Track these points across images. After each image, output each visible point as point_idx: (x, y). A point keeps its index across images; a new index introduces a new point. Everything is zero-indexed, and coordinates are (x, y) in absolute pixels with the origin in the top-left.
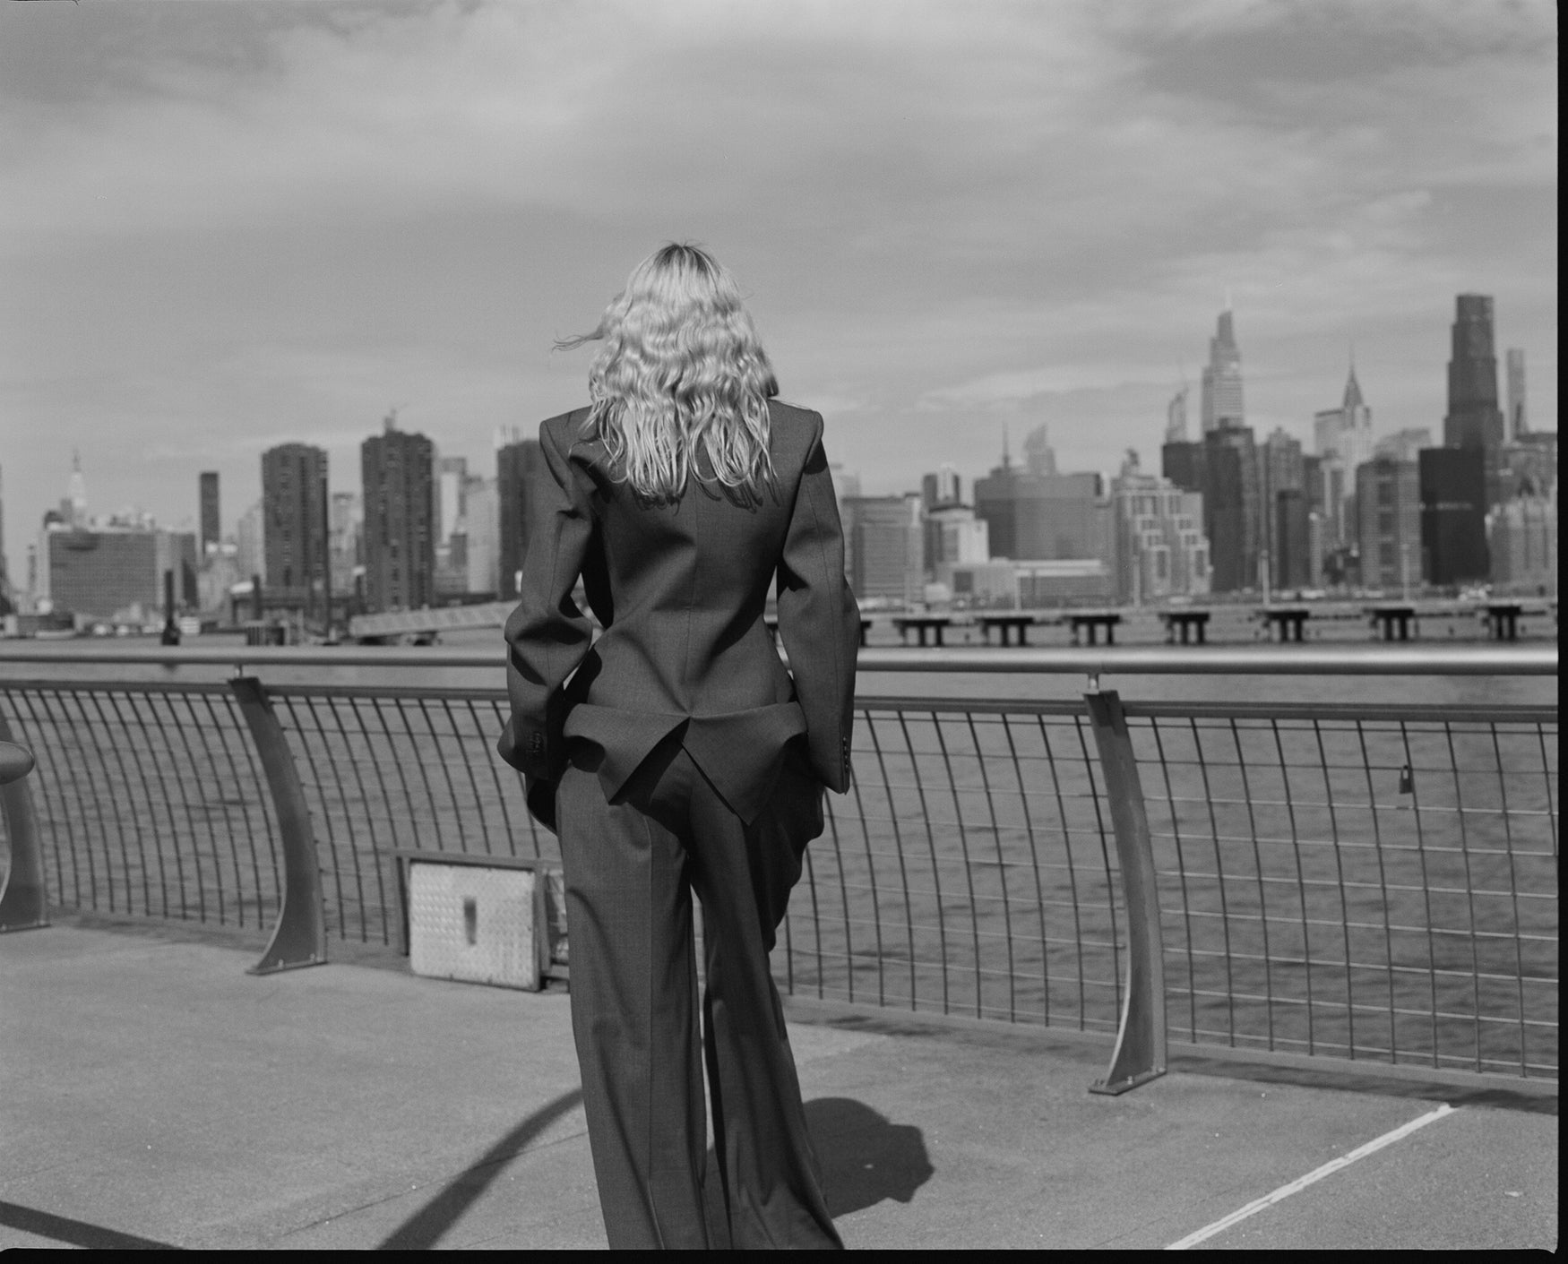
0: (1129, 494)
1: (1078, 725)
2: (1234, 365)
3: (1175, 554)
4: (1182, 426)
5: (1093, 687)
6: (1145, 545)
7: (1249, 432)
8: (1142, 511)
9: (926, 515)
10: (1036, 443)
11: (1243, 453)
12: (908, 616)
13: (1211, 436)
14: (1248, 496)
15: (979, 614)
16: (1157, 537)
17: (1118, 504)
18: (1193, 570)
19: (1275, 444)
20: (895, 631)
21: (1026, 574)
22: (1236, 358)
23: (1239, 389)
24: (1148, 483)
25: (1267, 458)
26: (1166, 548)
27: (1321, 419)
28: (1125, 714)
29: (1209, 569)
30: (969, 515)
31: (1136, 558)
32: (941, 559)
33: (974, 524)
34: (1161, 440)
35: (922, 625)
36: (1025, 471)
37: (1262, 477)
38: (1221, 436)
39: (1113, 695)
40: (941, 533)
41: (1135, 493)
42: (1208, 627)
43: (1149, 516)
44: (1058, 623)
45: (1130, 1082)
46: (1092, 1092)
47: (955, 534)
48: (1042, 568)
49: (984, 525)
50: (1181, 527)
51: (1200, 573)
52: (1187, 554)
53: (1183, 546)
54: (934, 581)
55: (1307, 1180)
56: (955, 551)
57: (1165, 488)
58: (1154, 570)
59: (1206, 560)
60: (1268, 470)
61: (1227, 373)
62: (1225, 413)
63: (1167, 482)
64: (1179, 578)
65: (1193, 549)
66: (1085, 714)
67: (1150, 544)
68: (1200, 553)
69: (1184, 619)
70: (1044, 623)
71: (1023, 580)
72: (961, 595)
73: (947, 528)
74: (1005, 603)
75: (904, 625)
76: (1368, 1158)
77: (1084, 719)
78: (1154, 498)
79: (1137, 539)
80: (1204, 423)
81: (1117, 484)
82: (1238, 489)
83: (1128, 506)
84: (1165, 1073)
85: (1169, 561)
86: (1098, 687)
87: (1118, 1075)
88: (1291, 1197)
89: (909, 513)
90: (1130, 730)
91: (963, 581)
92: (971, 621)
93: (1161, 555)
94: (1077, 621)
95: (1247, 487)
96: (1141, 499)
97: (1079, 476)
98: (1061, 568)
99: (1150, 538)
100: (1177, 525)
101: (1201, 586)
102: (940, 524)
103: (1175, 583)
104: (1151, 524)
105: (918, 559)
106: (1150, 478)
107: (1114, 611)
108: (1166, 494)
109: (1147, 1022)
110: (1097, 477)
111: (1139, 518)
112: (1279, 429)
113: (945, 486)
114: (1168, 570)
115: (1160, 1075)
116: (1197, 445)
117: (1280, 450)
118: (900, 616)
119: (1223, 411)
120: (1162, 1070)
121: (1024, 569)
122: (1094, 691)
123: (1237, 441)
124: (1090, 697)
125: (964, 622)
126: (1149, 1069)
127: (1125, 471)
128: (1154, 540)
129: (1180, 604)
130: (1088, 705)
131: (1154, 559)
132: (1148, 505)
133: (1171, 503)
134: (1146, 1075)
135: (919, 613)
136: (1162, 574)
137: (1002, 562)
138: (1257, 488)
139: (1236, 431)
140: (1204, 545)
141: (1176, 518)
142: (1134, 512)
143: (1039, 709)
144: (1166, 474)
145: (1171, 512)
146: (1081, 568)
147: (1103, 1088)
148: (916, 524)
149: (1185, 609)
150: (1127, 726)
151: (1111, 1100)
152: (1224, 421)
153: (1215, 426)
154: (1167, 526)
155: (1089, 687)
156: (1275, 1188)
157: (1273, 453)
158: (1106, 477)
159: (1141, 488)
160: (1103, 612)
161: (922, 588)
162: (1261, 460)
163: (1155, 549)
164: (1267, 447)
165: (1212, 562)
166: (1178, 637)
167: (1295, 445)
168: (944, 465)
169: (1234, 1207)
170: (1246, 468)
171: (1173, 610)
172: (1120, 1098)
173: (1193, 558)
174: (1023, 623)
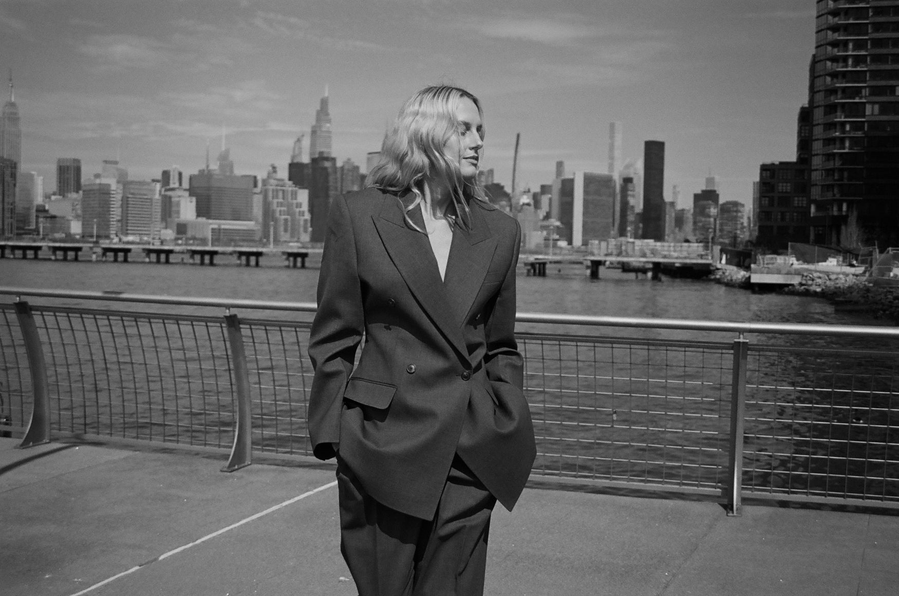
0: (271, 188)
1: (222, 327)
2: (328, 125)
3: (293, 220)
4: (300, 153)
5: (227, 313)
6: (277, 215)
7: (334, 160)
8: (277, 197)
9: (163, 193)
10: (224, 158)
11: (330, 170)
12: (151, 247)
13: (314, 161)
14: (332, 193)
15: (189, 248)
16: (284, 211)
17: (265, 193)
18: (302, 229)
19: (346, 167)
20: (144, 254)
21: (216, 226)
22: (329, 121)
23: (330, 137)
24: (281, 183)
25: (342, 175)
26: (289, 217)
27: (370, 156)
28: (240, 324)
29: (310, 229)
30: (187, 194)
31: (272, 223)
32: (170, 216)
33: (189, 199)
34: (289, 161)
35: (158, 252)
36: (217, 172)
37: (339, 185)
38: (319, 161)
39: (235, 316)
40: (170, 202)
41: (274, 187)
42: (307, 259)
43: (281, 200)
44: (231, 254)
45: (236, 467)
46: (221, 471)
47: (178, 204)
48: (224, 224)
49: (194, 199)
50: (297, 207)
51: (305, 231)
52: (299, 220)
53: (297, 217)
54: (166, 228)
55: (296, 499)
56: (178, 212)
57: (289, 186)
58: (282, 228)
59: (309, 224)
60: (342, 179)
61: (324, 129)
62: (322, 150)
63: (290, 183)
64: (294, 234)
65: (302, 218)
66: (224, 323)
67: (280, 215)
68: (306, 221)
69: (295, 255)
70: (224, 253)
71: (213, 229)
72: (180, 236)
73: (174, 200)
74: (204, 241)
75: (149, 252)
76: (321, 491)
77: (224, 325)
78: (283, 191)
79: (274, 211)
80: (311, 154)
81: (265, 182)
82: (327, 189)
83: (270, 194)
84: (251, 464)
85: (289, 223)
86: (229, 312)
87: (231, 465)
88: (289, 504)
89: (153, 191)
90: (242, 330)
91: (182, 229)
92: (185, 251)
93: (286, 220)
94: (241, 254)
95: (331, 188)
96: (277, 191)
97: (245, 177)
98: (233, 225)
99: (280, 211)
100: (294, 206)
101: (306, 237)
102: (170, 197)
103: (292, 236)
104: (281, 204)
105: (159, 216)
106: (282, 180)
107: (260, 250)
108: (290, 189)
109: (245, 445)
110: (255, 177)
111: (275, 201)
112: (349, 159)
113: (174, 178)
114: (289, 229)
115: (249, 465)
116: (307, 165)
117: (349, 170)
118: (147, 247)
119: (320, 148)
120: (249, 463)
121: (214, 224)
122: (228, 314)
123: (327, 164)
124: (226, 317)
125: (181, 251)
126: (244, 462)
127: (269, 176)
128: (282, 213)
129: (294, 247)
130: (225, 319)
131: (282, 222)
132: (280, 194)
133: (292, 195)
134: (243, 465)
135: (157, 246)
136: (286, 230)
137: (202, 220)
138: (336, 189)
139: (327, 159)
140: (307, 216)
141: (295, 201)
142: (273, 198)
143: (206, 320)
144: (290, 179)
145: (292, 199)
146: (245, 225)
147: (225, 469)
148: (157, 196)
149: (295, 251)
150: (240, 328)
151: (229, 474)
152: (321, 153)
153: (317, 156)
154: (289, 206)
155: (225, 313)
156: (284, 501)
157: (345, 172)
158: (259, 178)
159: (277, 185)
160: (254, 250)
161: (160, 231)
162: (339, 175)
163: (283, 217)
164: (342, 168)
165: (311, 226)
166: (292, 264)
167: (357, 168)
168: (174, 166)
169: (269, 508)
170: (331, 178)
171: (290, 251)
172: (233, 473)
173: (302, 223)
174: (212, 254)
